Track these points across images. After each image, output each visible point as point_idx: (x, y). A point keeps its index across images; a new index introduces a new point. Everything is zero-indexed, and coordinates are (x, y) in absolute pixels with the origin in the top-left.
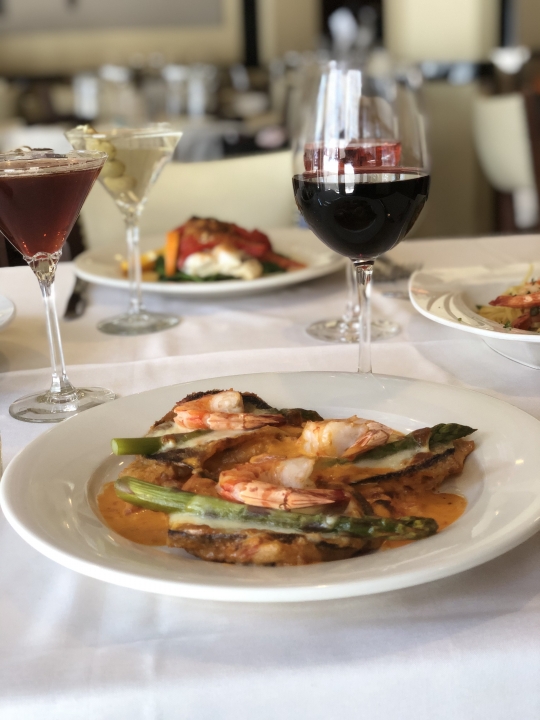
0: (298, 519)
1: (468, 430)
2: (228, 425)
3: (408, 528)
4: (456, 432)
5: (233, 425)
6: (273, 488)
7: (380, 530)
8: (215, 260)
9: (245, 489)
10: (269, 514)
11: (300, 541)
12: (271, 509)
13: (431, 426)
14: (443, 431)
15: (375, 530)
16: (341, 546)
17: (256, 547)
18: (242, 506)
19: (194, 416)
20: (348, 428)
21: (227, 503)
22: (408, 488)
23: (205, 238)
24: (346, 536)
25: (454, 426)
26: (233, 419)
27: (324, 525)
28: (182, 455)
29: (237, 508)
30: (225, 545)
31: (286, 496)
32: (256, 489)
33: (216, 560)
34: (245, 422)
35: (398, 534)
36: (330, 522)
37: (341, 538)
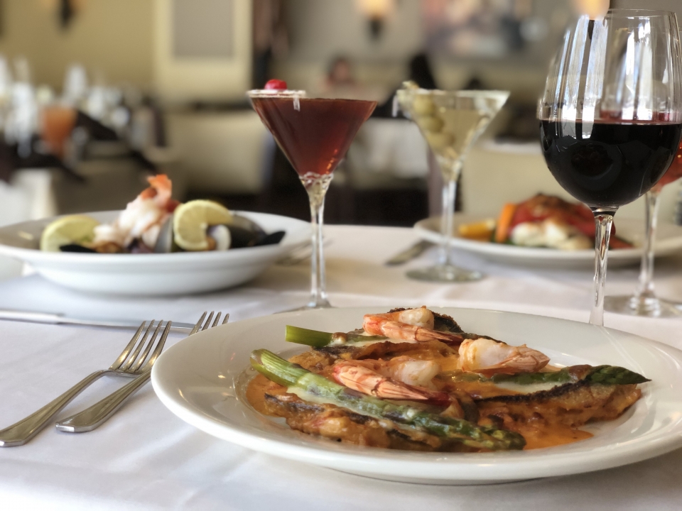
0: (383, 407)
1: (640, 379)
2: (401, 334)
3: (485, 436)
4: (620, 376)
5: (405, 334)
6: (371, 375)
7: (455, 431)
8: (543, 232)
9: (346, 371)
10: (360, 397)
11: (372, 423)
12: (365, 394)
13: (594, 364)
14: (605, 371)
15: (450, 430)
16: (413, 439)
17: (325, 418)
18: (341, 387)
19: (373, 322)
20: (497, 347)
21: (330, 383)
22: (538, 415)
23: (538, 211)
24: (422, 431)
25: (621, 370)
26: (407, 328)
27: (404, 416)
28: (342, 350)
29: (337, 388)
30: (306, 416)
31: (379, 383)
32: (356, 372)
33: (295, 429)
34: (416, 333)
35: (474, 440)
36: (410, 414)
37: (417, 432)
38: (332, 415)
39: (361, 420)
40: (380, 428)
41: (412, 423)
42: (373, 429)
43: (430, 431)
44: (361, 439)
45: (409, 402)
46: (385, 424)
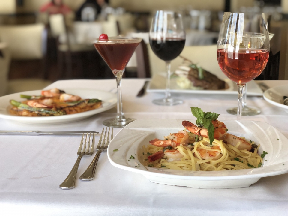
0: (37, 109)
1: (101, 101)
2: (49, 94)
7: (52, 112)
10: (32, 107)
17: (23, 112)
18: (29, 106)
21: (26, 105)
25: (97, 99)
26: (51, 93)
32: (32, 102)
36: (42, 110)
37: (44, 113)
38: (25, 111)
39: (32, 112)
40: (35, 113)
41: (43, 112)
42: (34, 114)
43: (47, 113)
44: (31, 115)
45: (43, 108)
46: (37, 112)
